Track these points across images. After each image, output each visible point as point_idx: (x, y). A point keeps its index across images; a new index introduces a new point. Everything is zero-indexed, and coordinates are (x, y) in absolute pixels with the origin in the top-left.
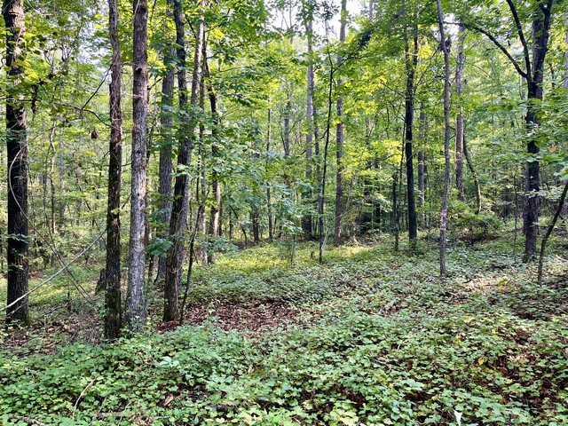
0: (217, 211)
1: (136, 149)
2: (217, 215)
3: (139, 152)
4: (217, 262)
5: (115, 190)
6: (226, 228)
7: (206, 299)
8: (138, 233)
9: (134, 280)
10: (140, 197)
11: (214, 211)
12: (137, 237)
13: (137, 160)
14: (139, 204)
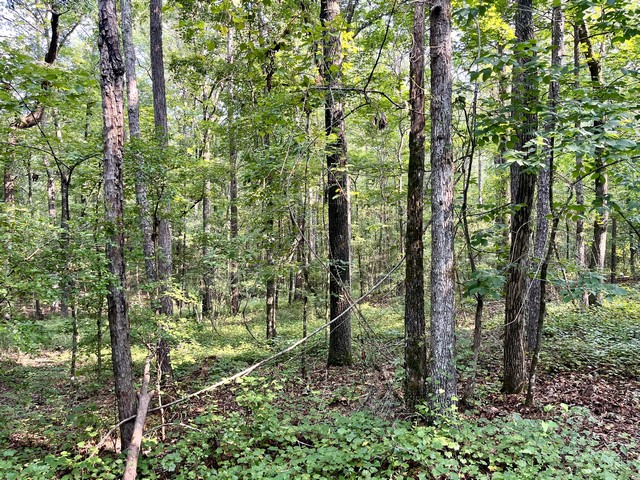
0: (603, 230)
1: (436, 134)
2: (604, 236)
3: (440, 138)
4: (606, 303)
5: (416, 200)
6: (624, 255)
7: (579, 363)
8: (442, 262)
9: (438, 333)
10: (443, 208)
11: (598, 230)
12: (440, 268)
13: (438, 151)
14: (442, 218)
